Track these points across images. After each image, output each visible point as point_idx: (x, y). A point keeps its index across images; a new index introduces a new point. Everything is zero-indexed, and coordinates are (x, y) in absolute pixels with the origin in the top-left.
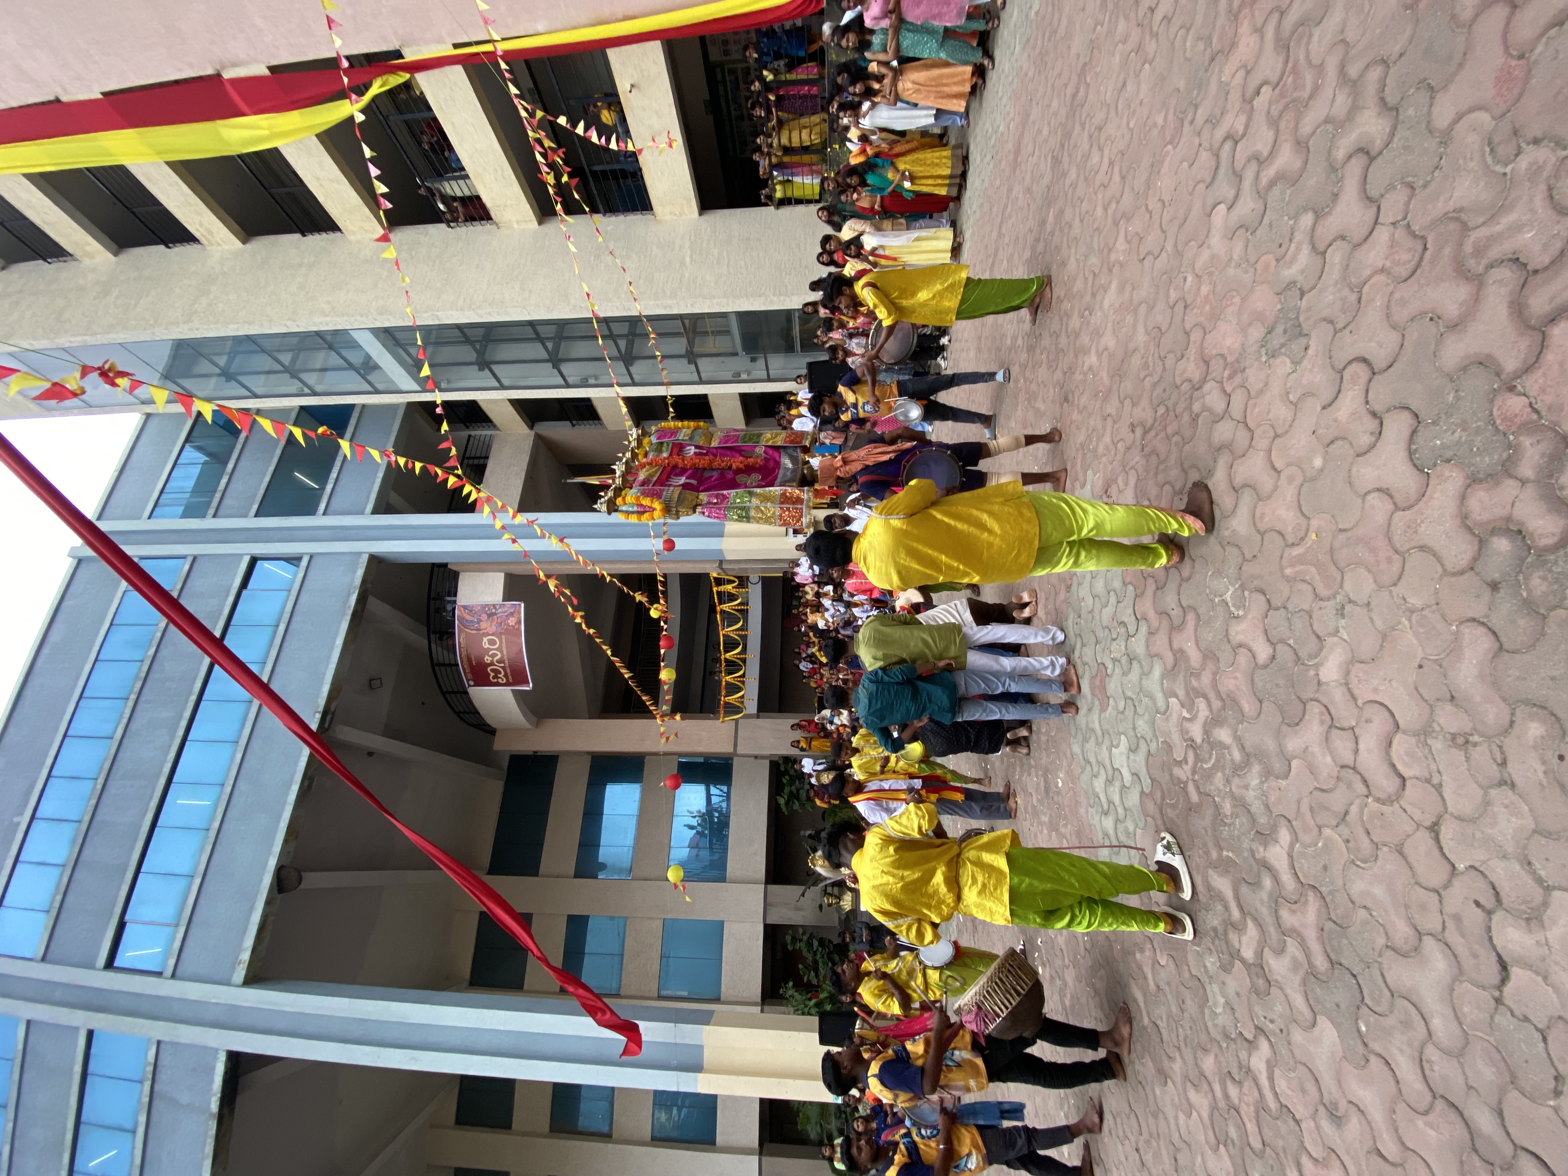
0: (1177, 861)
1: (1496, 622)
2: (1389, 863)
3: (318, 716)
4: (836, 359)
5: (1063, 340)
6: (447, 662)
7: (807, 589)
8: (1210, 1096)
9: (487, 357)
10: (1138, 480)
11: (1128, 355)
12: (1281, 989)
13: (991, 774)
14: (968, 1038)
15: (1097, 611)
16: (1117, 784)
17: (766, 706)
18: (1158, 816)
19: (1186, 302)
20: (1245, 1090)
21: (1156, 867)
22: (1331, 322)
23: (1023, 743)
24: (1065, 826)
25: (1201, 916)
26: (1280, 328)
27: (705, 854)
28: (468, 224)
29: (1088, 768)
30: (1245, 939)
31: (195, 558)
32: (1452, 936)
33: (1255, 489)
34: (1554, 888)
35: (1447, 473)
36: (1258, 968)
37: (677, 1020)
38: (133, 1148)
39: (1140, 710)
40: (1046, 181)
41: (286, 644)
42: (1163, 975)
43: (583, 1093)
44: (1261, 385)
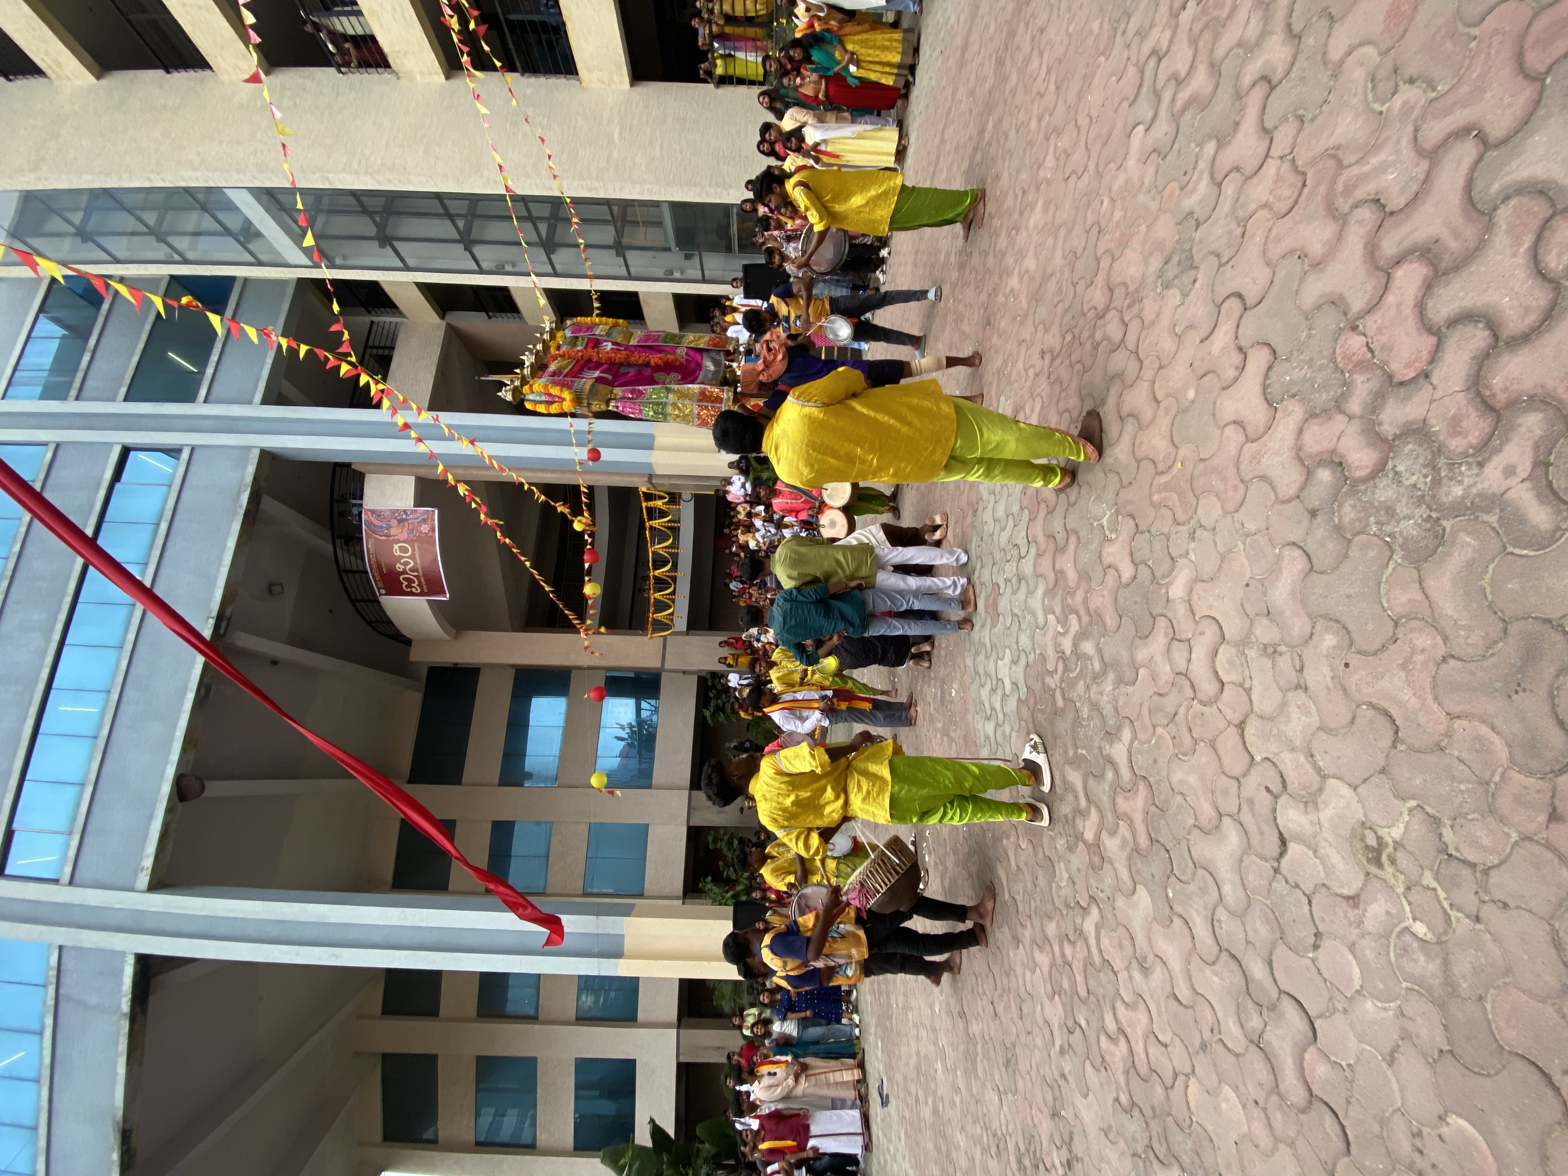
0: (1040, 759)
1: (1311, 547)
2: (1204, 756)
3: (212, 622)
4: (772, 263)
5: (991, 260)
6: (355, 568)
7: (739, 508)
8: (1050, 955)
9: (389, 231)
10: (1042, 407)
11: (1046, 278)
12: (1112, 864)
13: (898, 686)
14: (852, 914)
15: (996, 534)
16: (999, 693)
17: (695, 624)
18: (1030, 720)
19: (1100, 227)
20: (1078, 948)
21: (1022, 764)
22: (1218, 256)
23: (926, 658)
24: (955, 730)
25: (1057, 805)
26: (1175, 259)
27: (634, 763)
28: (362, 70)
29: (977, 678)
30: (1088, 823)
31: (58, 445)
32: (1246, 817)
33: (1137, 419)
34: (1329, 776)
35: (1290, 408)
36: (1096, 847)
37: (598, 914)
38: (41, 1048)
39: (1024, 627)
40: (988, 85)
41: (169, 544)
42: (1023, 857)
43: (511, 982)
44: (1154, 316)
